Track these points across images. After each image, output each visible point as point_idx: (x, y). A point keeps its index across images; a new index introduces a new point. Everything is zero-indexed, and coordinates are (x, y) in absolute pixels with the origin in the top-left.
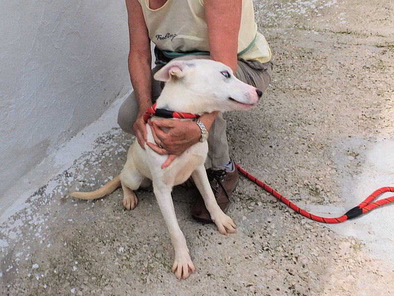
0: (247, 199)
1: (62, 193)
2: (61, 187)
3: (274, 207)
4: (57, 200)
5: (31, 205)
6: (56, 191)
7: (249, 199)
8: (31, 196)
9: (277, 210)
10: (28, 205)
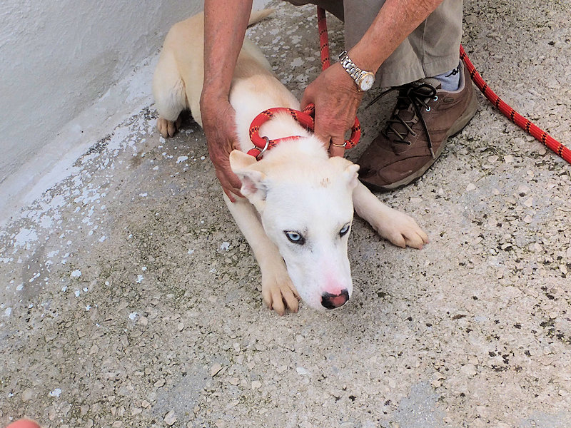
0: (483, 149)
1: (135, 148)
2: (134, 138)
3: (539, 165)
4: (125, 159)
5: (81, 171)
6: (124, 144)
7: (486, 150)
8: (84, 155)
9: (544, 171)
10: (77, 169)
